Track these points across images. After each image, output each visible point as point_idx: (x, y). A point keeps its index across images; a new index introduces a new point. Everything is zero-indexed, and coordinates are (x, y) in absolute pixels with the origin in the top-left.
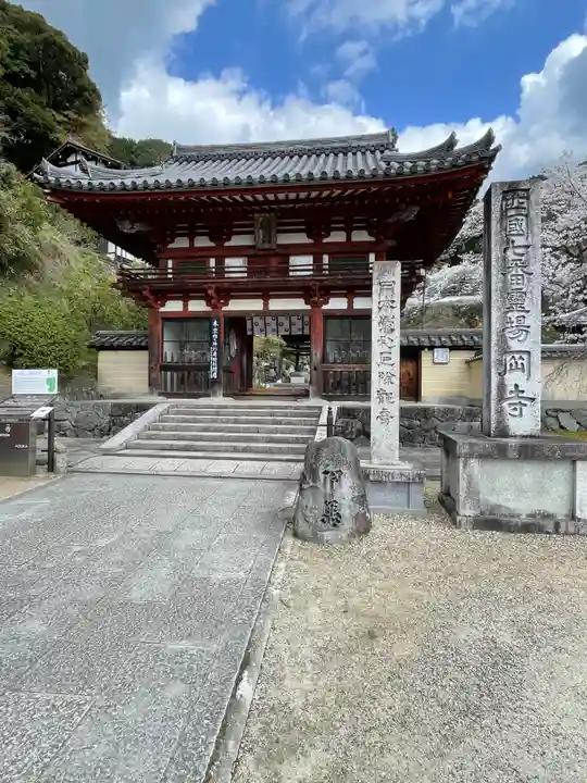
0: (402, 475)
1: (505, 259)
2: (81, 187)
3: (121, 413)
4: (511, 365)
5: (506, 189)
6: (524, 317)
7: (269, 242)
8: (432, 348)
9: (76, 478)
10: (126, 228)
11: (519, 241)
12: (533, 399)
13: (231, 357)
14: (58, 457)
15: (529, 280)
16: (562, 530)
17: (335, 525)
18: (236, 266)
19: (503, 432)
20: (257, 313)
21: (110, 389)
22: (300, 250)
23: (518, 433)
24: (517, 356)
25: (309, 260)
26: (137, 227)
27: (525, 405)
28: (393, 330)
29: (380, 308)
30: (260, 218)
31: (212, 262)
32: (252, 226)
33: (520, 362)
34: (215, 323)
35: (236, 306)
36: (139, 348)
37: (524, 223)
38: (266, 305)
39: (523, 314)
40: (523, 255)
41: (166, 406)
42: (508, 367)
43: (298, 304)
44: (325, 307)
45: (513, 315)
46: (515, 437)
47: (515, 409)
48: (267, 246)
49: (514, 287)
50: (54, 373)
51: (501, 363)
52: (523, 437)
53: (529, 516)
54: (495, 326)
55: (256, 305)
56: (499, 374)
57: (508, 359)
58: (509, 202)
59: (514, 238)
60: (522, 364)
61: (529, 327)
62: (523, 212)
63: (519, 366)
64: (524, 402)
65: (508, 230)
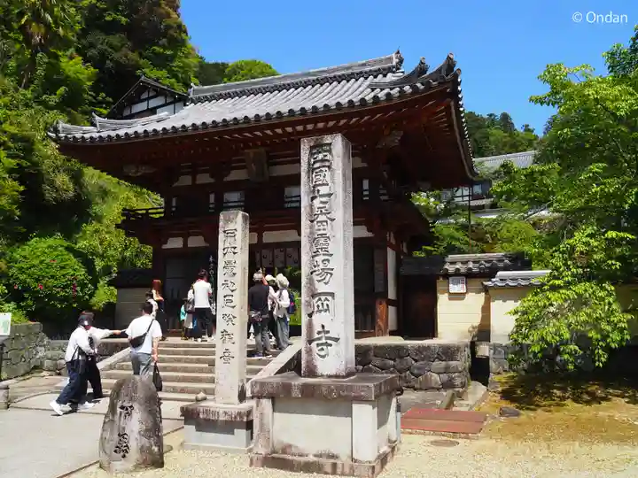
0: (226, 413)
1: (311, 206)
2: (83, 140)
4: (318, 306)
5: (312, 144)
6: (328, 260)
7: (263, 175)
8: (446, 277)
10: (132, 171)
11: (324, 190)
12: (337, 340)
15: (332, 226)
16: (339, 471)
17: (124, 456)
19: (312, 372)
23: (325, 374)
24: (323, 298)
26: (143, 170)
27: (331, 345)
28: (234, 274)
29: (225, 254)
30: (250, 153)
31: (212, 198)
33: (325, 303)
34: (211, 259)
37: (327, 174)
38: (260, 238)
39: (326, 257)
40: (326, 203)
42: (316, 309)
45: (319, 259)
46: (322, 376)
47: (323, 349)
48: (260, 179)
49: (320, 233)
50: (9, 316)
51: (309, 304)
52: (330, 377)
53: (315, 456)
56: (308, 315)
57: (316, 300)
58: (316, 156)
60: (327, 305)
61: (332, 269)
62: (327, 164)
63: (325, 307)
64: (329, 342)
65: (315, 180)
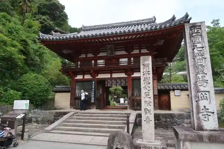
0: (155, 148)
1: (193, 53)
2: (50, 39)
3: (58, 116)
4: (201, 97)
5: (191, 26)
6: (205, 76)
7: (112, 54)
8: (174, 90)
9: (31, 143)
10: (65, 52)
11: (199, 45)
12: (213, 113)
13: (100, 94)
14: (25, 134)
15: (205, 61)
18: (101, 62)
19: (201, 128)
20: (108, 78)
21: (58, 106)
22: (123, 56)
23: (208, 129)
24: (204, 93)
25: (126, 60)
26: (69, 52)
27: (210, 115)
28: (149, 83)
29: (144, 75)
30: (109, 46)
31: (93, 62)
32: (106, 49)
34: (93, 83)
35: (101, 76)
36: (69, 92)
37: (200, 38)
38: (111, 76)
40: (201, 51)
41: (73, 113)
42: (200, 98)
43: (123, 75)
44: (132, 76)
45: (200, 76)
46: (207, 130)
47: (206, 117)
48: (111, 56)
49: (198, 64)
50: (28, 101)
51: (196, 96)
52: (212, 130)
54: (192, 81)
55: (108, 76)
56: (196, 101)
57: (200, 95)
58: (193, 31)
59: (197, 44)
60: (206, 97)
61: (207, 80)
62: (199, 34)
63: (205, 98)
64: (209, 114)
65: (194, 41)
